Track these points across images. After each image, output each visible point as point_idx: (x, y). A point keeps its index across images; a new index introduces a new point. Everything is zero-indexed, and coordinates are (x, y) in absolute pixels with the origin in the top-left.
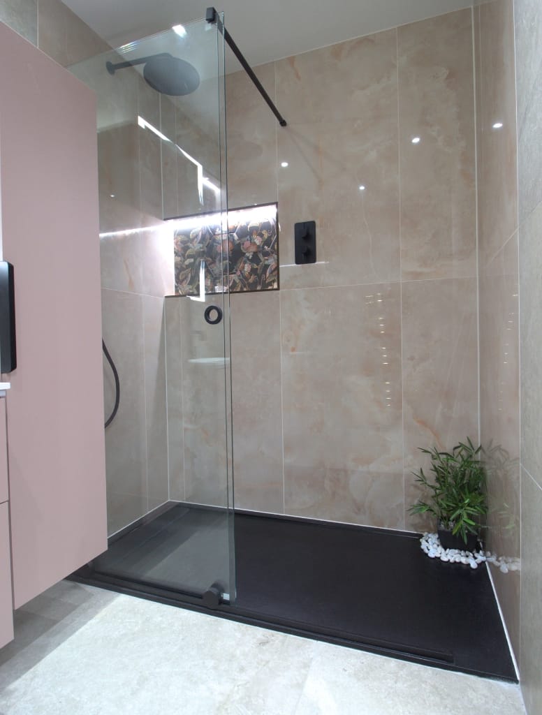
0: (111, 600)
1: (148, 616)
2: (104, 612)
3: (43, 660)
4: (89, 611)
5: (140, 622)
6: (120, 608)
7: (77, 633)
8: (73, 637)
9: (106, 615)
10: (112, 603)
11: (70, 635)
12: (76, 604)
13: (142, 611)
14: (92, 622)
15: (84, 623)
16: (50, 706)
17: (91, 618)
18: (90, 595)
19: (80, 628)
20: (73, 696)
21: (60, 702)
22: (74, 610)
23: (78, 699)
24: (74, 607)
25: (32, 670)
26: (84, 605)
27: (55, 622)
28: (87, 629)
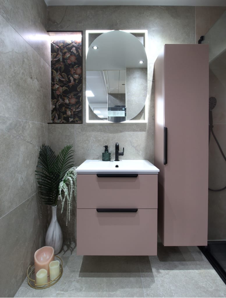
0: (208, 268)
1: (218, 288)
2: (202, 271)
3: (173, 271)
4: (198, 266)
5: (213, 288)
6: (210, 275)
7: (189, 271)
8: (186, 271)
9: (202, 273)
10: (208, 270)
11: (186, 269)
12: (195, 259)
13: (218, 284)
14: (196, 271)
15: (193, 269)
16: (165, 288)
17: (197, 269)
18: (202, 260)
19: (191, 270)
20: (173, 292)
21: (168, 290)
22: (193, 261)
23: (173, 294)
24: (194, 260)
25: (168, 271)
26: (198, 262)
27: (184, 260)
28: (193, 272)
